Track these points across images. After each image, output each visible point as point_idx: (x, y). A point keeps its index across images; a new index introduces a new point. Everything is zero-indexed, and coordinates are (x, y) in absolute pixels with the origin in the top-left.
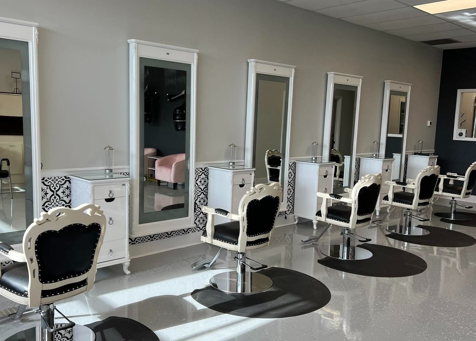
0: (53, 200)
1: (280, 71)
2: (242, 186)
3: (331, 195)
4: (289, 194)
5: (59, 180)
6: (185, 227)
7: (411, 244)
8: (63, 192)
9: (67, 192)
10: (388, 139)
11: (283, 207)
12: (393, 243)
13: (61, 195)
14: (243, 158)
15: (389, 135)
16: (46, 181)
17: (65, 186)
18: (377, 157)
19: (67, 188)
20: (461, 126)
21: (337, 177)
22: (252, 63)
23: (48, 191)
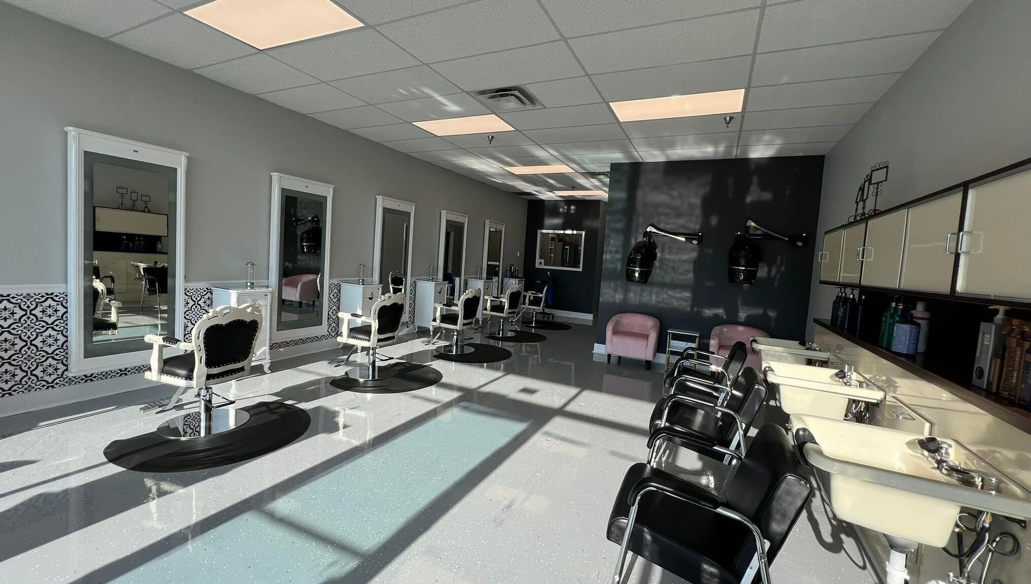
0: (194, 309)
1: (402, 206)
2: (371, 299)
3: (444, 305)
4: (410, 308)
5: (201, 291)
6: (319, 334)
7: (504, 342)
8: (205, 302)
9: (208, 302)
10: (488, 265)
11: (405, 317)
12: (492, 342)
13: (203, 305)
14: (371, 276)
15: (489, 263)
16: (188, 291)
17: (206, 297)
18: (480, 278)
19: (209, 298)
20: (541, 258)
21: (449, 295)
22: (380, 198)
23: (190, 301)
